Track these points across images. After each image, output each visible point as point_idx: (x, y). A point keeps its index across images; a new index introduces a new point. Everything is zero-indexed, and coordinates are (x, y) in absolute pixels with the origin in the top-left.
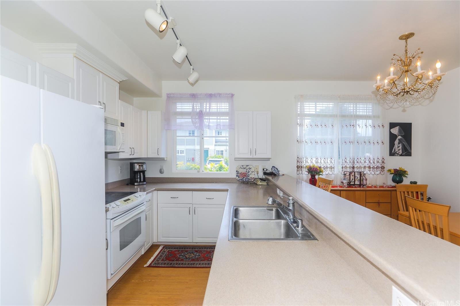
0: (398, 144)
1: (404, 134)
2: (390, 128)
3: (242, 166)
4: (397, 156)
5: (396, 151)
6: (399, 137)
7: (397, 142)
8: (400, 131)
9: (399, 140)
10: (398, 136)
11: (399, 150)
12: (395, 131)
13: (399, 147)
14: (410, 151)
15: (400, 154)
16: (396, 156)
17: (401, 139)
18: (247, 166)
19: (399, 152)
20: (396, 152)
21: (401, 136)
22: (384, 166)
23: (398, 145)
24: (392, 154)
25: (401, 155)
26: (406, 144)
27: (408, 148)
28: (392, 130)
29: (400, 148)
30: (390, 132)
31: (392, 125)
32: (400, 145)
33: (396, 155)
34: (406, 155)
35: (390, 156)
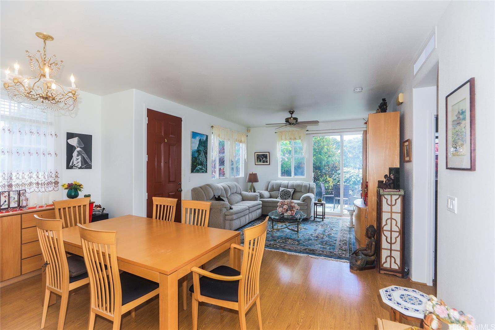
0: (77, 156)
1: (83, 146)
2: (68, 139)
4: (76, 169)
5: (74, 163)
6: (79, 149)
7: (75, 154)
8: (79, 143)
9: (78, 152)
10: (76, 147)
11: (78, 162)
12: (74, 142)
13: (77, 159)
14: (90, 164)
15: (79, 166)
16: (74, 169)
17: (80, 151)
19: (78, 165)
20: (75, 165)
21: (81, 148)
22: (58, 181)
23: (77, 157)
24: (68, 167)
25: (80, 168)
26: (86, 156)
27: (88, 160)
28: (68, 141)
29: (80, 160)
30: (67, 142)
31: (70, 136)
32: (80, 157)
33: (75, 167)
34: (86, 168)
35: (67, 169)
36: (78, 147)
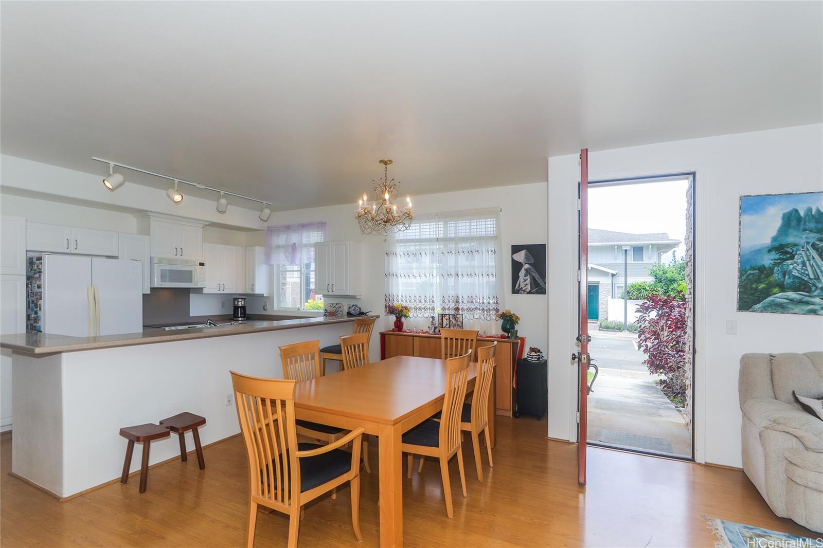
0: (525, 276)
1: (533, 261)
2: (513, 254)
3: (332, 304)
4: (523, 293)
5: (521, 286)
6: (527, 266)
7: (522, 273)
8: (527, 257)
9: (526, 270)
10: (524, 264)
11: (526, 285)
12: (521, 257)
13: (525, 280)
14: (543, 286)
15: (528, 290)
16: (521, 293)
17: (529, 268)
18: (337, 304)
19: (526, 289)
20: (522, 288)
21: (529, 264)
22: (498, 308)
23: (524, 278)
24: (515, 291)
25: (529, 293)
26: (537, 276)
27: (540, 281)
28: (514, 256)
29: (528, 281)
30: (512, 258)
31: (516, 249)
32: (528, 278)
33: (522, 292)
34: (537, 293)
35: (512, 293)
36: (526, 264)
